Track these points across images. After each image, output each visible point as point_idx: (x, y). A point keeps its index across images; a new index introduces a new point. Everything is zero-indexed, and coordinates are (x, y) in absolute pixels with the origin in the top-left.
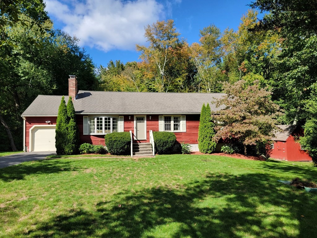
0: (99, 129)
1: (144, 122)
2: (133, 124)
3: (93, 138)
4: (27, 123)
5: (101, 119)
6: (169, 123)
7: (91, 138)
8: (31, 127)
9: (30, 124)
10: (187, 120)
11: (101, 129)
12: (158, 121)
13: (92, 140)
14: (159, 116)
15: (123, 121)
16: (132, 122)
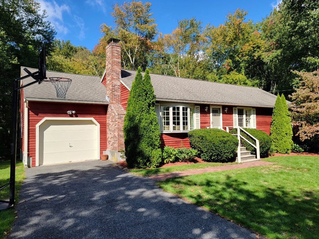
0: (175, 125)
1: (220, 115)
2: (209, 117)
3: (166, 138)
4: (31, 113)
5: (178, 108)
6: (241, 118)
7: (164, 138)
8: (38, 121)
9: (37, 115)
10: (257, 114)
11: (178, 124)
12: (233, 114)
13: (165, 141)
14: (234, 108)
15: (199, 114)
16: (208, 115)
